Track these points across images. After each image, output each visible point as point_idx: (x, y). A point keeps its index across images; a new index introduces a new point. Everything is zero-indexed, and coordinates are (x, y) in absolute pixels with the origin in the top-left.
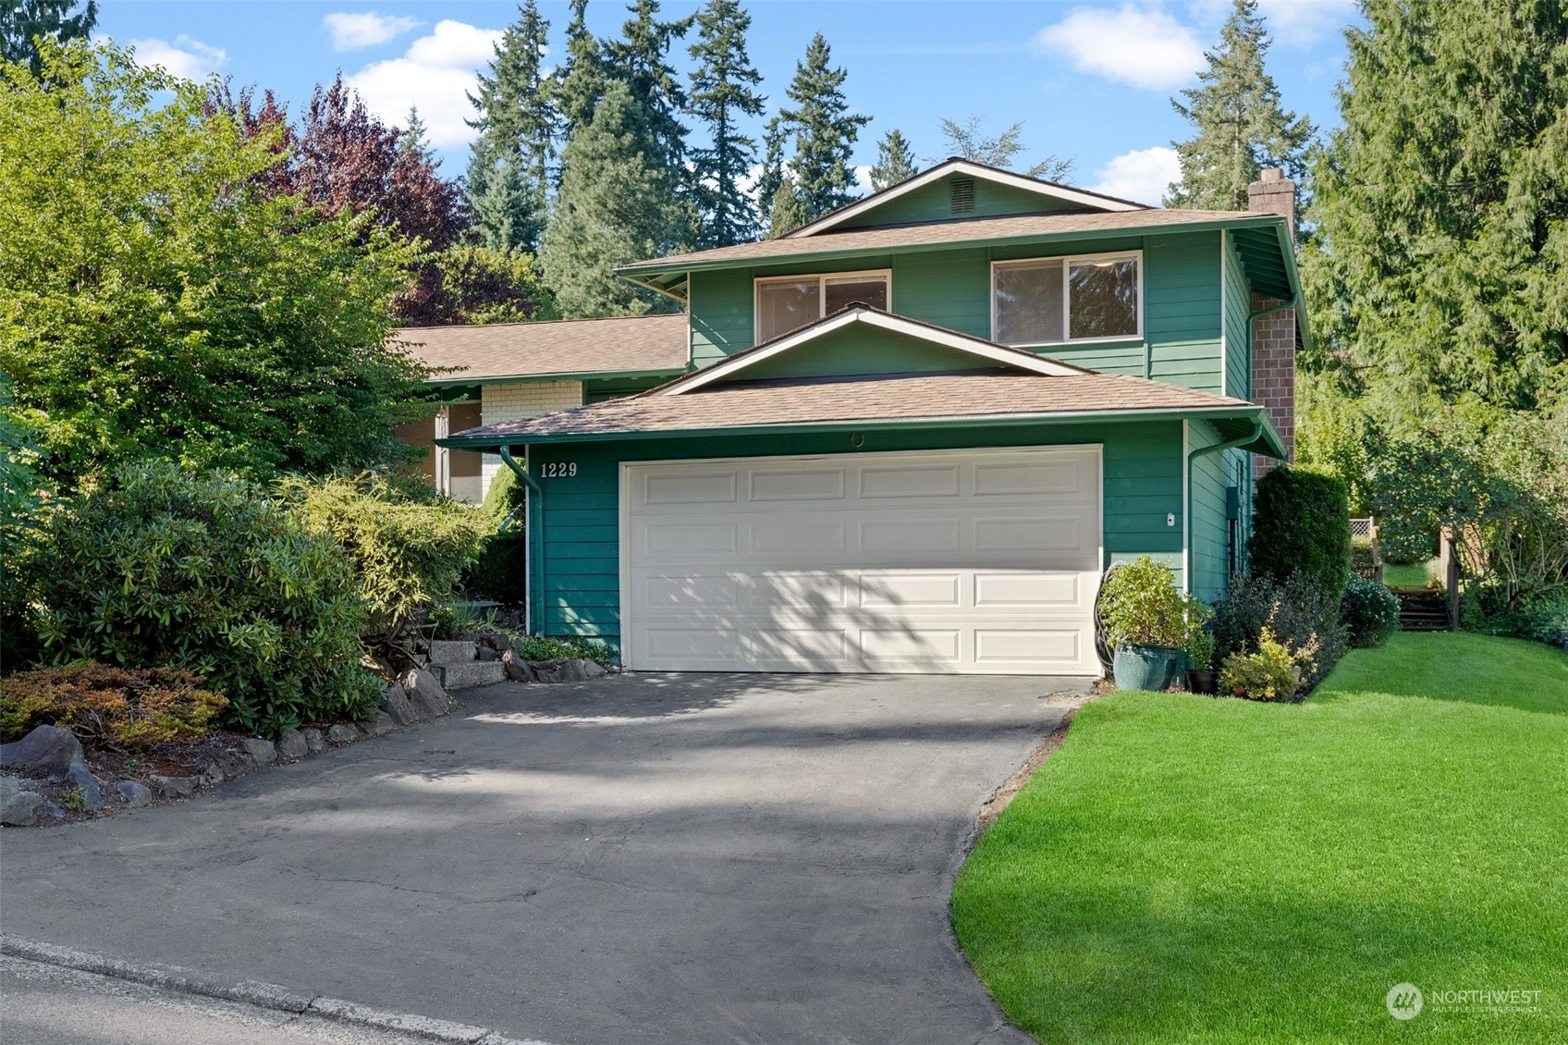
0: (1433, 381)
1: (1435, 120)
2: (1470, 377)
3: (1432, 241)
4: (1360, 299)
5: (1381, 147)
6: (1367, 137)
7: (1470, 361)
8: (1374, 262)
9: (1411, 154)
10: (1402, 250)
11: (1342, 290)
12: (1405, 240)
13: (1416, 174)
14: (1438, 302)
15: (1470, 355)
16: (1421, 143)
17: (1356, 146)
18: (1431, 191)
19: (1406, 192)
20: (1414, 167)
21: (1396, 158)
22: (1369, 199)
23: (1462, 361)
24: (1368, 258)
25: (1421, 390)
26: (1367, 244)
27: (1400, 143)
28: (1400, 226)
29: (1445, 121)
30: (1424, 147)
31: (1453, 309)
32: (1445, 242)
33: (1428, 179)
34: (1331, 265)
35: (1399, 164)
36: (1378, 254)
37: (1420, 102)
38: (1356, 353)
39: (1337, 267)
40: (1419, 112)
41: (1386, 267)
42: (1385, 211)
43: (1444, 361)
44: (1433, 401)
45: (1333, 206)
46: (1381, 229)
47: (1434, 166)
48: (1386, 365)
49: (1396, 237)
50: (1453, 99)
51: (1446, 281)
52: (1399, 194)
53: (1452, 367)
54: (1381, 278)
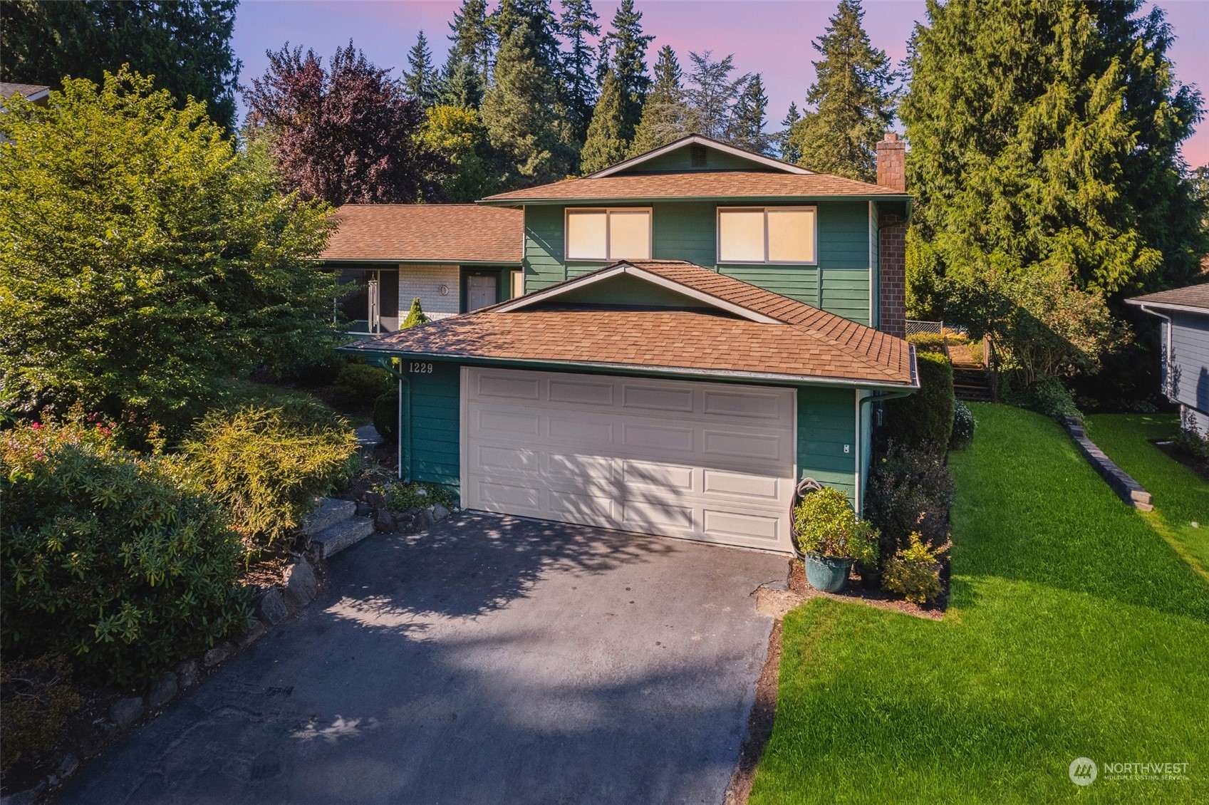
0: (976, 239)
1: (975, 87)
2: (998, 238)
3: (972, 156)
4: (931, 184)
5: (942, 99)
6: (933, 90)
7: (998, 229)
8: (940, 165)
9: (961, 105)
10: (955, 159)
11: (920, 178)
12: (957, 154)
13: (964, 118)
14: (978, 193)
15: (998, 226)
16: (967, 99)
17: (925, 94)
18: (972, 127)
19: (958, 128)
20: (963, 113)
21: (953, 107)
22: (937, 129)
23: (994, 229)
24: (936, 164)
25: (969, 244)
26: (935, 154)
27: (954, 99)
28: (954, 145)
29: (981, 87)
30: (969, 102)
31: (987, 197)
32: (982, 158)
33: (971, 120)
34: (914, 164)
35: (955, 111)
36: (942, 160)
37: (966, 75)
38: (930, 214)
39: (918, 165)
40: (965, 82)
41: (946, 167)
42: (947, 137)
43: (983, 228)
44: (976, 251)
45: (914, 128)
46: (943, 146)
47: (973, 112)
48: (947, 225)
49: (953, 152)
50: (985, 75)
51: (984, 181)
52: (955, 128)
53: (987, 233)
54: (944, 174)
